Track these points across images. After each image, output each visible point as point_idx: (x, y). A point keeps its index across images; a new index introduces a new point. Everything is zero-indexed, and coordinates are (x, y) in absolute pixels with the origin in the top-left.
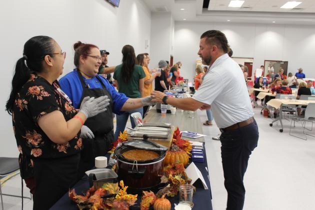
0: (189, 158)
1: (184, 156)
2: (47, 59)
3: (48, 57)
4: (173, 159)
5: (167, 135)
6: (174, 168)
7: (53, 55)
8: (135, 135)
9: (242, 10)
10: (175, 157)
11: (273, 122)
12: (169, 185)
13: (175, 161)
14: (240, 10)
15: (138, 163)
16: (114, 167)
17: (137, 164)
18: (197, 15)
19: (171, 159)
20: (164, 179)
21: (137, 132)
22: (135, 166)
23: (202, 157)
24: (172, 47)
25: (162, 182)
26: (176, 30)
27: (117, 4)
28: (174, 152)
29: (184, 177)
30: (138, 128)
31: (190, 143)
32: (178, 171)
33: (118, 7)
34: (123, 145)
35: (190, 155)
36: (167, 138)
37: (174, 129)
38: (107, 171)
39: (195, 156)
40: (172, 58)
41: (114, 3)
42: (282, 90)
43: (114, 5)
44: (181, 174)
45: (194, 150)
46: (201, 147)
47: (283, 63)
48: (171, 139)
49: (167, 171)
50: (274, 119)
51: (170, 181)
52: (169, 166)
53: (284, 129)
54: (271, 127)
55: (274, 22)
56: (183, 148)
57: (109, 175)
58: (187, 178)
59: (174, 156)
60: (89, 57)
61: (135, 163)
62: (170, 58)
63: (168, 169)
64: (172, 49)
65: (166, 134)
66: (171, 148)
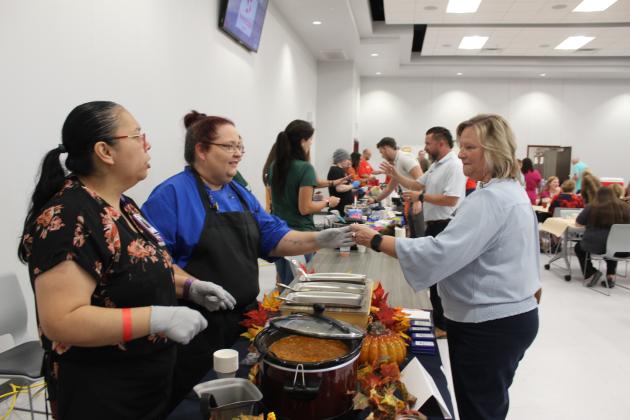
0: (407, 347)
1: (396, 345)
2: (101, 149)
3: (103, 145)
4: (375, 352)
5: (360, 301)
6: (378, 372)
7: (114, 141)
8: (296, 302)
9: (484, 54)
10: (379, 346)
11: (551, 261)
12: (372, 414)
13: (380, 356)
14: (480, 54)
15: (305, 368)
16: (255, 370)
17: (303, 371)
18: (401, 65)
19: (370, 352)
20: (360, 402)
21: (298, 295)
22: (300, 374)
23: (431, 344)
24: (356, 125)
25: (356, 407)
26: (363, 92)
27: (255, 46)
28: (375, 336)
29: (400, 393)
30: (301, 285)
31: (404, 314)
32: (387, 379)
33: (256, 51)
34: (272, 325)
35: (406, 341)
36: (360, 307)
37: (371, 286)
38: (239, 382)
39: (418, 343)
40: (356, 145)
41: (249, 44)
42: (565, 201)
43: (248, 49)
44: (393, 386)
45: (414, 329)
46: (428, 321)
47: (562, 150)
48: (368, 308)
49: (363, 378)
50: (552, 256)
51: (373, 406)
52: (368, 369)
53: (573, 276)
54: (547, 271)
55: (543, 75)
56: (393, 326)
57: (244, 392)
58: (407, 394)
59: (375, 345)
60: (214, 147)
61: (300, 368)
62: (353, 144)
63: (367, 375)
64: (357, 127)
65: (357, 297)
66: (369, 329)
